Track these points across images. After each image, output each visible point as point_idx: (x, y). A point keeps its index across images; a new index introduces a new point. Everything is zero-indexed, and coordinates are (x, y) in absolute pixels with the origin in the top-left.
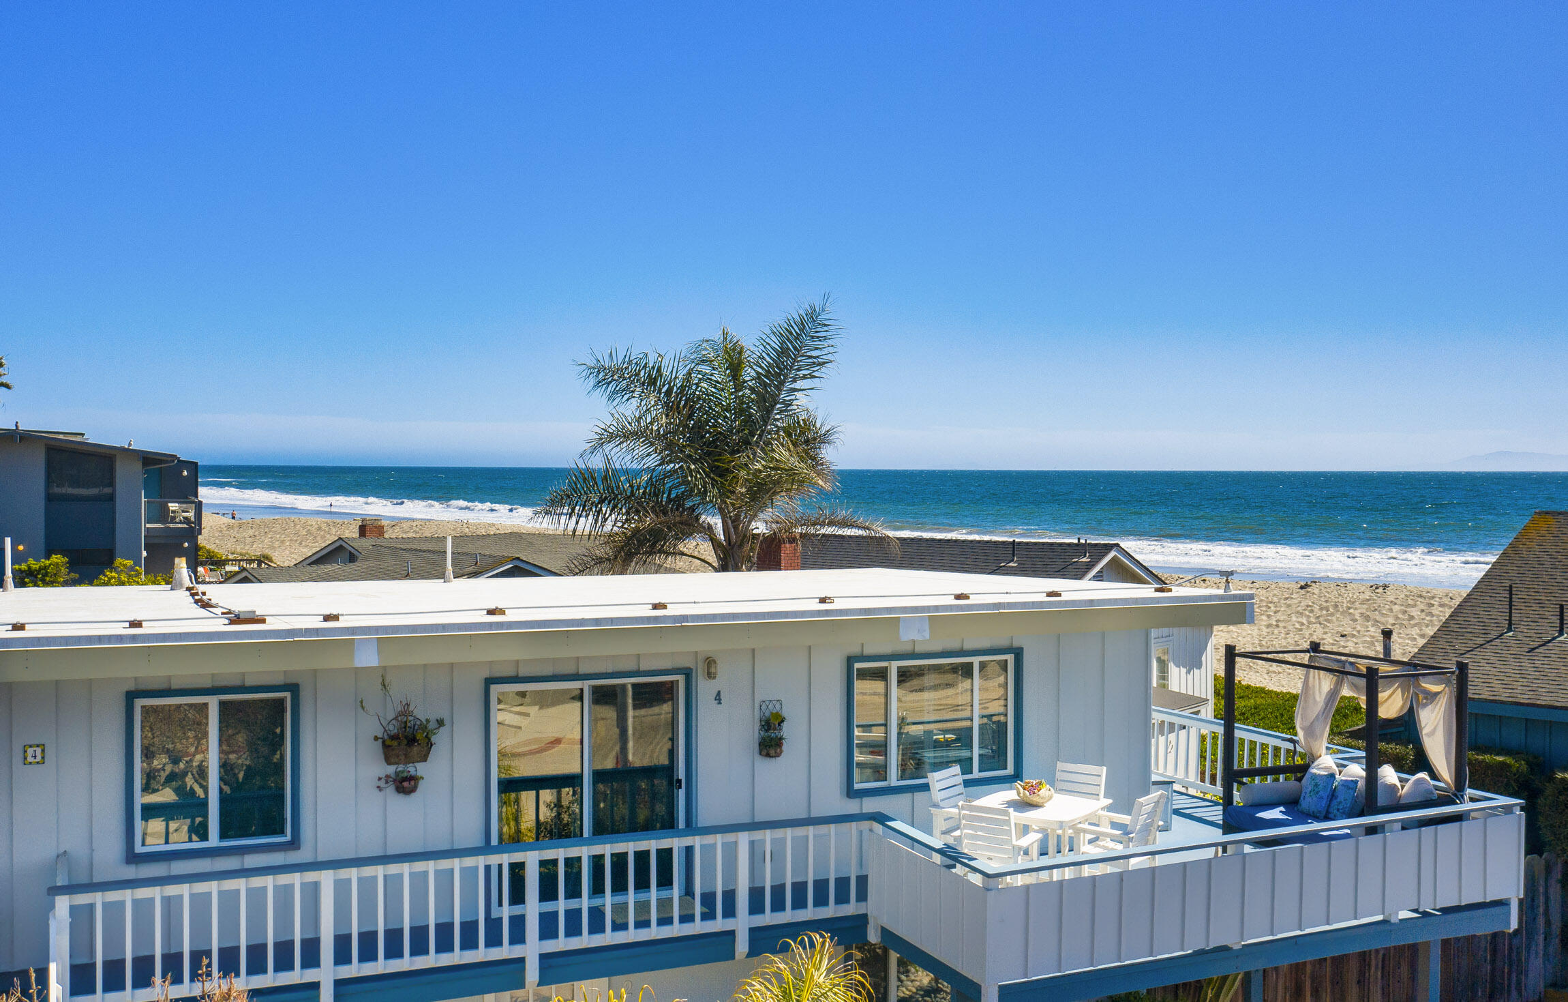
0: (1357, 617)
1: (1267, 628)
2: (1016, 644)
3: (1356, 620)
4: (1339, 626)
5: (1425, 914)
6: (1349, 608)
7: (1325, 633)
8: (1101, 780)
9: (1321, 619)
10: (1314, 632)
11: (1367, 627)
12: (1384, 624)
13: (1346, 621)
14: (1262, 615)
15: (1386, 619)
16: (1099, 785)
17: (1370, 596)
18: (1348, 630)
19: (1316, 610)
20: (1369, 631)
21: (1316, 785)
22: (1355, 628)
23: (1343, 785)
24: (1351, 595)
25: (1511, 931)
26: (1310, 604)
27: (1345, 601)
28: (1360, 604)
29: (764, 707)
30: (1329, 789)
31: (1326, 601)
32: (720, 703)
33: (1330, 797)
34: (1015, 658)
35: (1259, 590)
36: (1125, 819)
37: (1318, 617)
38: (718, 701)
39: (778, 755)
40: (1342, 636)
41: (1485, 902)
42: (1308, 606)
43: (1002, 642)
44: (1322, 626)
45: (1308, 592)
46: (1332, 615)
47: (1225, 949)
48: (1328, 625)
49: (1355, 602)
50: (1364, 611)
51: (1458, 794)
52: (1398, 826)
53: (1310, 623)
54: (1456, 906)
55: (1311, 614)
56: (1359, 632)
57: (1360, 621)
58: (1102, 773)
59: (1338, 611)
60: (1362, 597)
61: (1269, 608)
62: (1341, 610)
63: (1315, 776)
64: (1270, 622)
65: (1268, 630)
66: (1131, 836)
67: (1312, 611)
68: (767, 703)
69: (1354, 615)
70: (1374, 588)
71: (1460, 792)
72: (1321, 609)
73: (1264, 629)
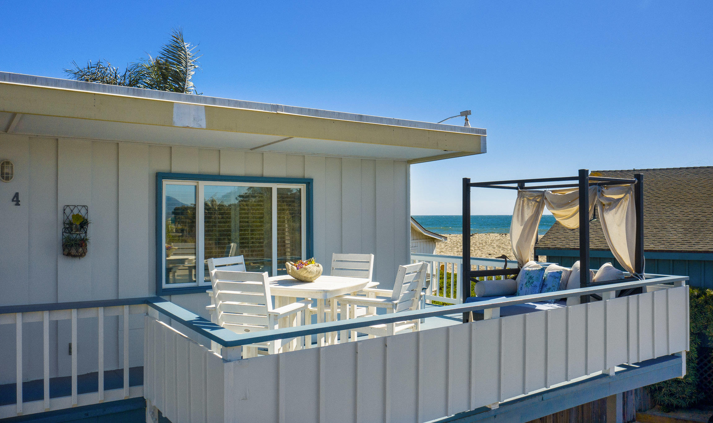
0: (495, 246)
1: (457, 252)
2: (307, 176)
3: (495, 248)
4: (488, 250)
5: (629, 368)
6: (492, 243)
7: (482, 254)
8: (370, 266)
9: (480, 248)
10: (477, 253)
11: (500, 251)
12: (506, 249)
13: (491, 248)
14: (454, 247)
15: (507, 247)
16: (368, 270)
17: (500, 238)
18: (492, 252)
19: (477, 244)
20: (501, 252)
21: (531, 278)
22: (494, 251)
23: (550, 276)
24: (492, 238)
25: (683, 377)
26: (475, 242)
27: (489, 240)
28: (496, 241)
29: (68, 211)
30: (541, 279)
31: (482, 241)
32: (18, 204)
33: (541, 285)
34: (306, 186)
35: (453, 237)
36: (389, 293)
37: (479, 247)
38: (15, 203)
39: (82, 255)
40: (489, 254)
41: (668, 356)
42: (474, 243)
43: (296, 173)
44: (481, 251)
45: (474, 237)
46: (485, 246)
47: (485, 410)
48: (483, 250)
49: (494, 240)
50: (498, 244)
51: (639, 275)
52: (613, 294)
53: (475, 250)
54: (652, 359)
55: (475, 246)
56: (496, 252)
57: (496, 248)
58: (371, 260)
59: (487, 244)
60: (496, 238)
61: (458, 244)
62: (488, 244)
63: (528, 272)
64: (458, 250)
65: (457, 254)
66: (395, 302)
67: (476, 245)
68: (72, 208)
69: (494, 246)
70: (501, 235)
71: (640, 273)
72: (480, 244)
73: (455, 252)
